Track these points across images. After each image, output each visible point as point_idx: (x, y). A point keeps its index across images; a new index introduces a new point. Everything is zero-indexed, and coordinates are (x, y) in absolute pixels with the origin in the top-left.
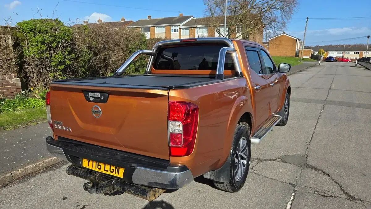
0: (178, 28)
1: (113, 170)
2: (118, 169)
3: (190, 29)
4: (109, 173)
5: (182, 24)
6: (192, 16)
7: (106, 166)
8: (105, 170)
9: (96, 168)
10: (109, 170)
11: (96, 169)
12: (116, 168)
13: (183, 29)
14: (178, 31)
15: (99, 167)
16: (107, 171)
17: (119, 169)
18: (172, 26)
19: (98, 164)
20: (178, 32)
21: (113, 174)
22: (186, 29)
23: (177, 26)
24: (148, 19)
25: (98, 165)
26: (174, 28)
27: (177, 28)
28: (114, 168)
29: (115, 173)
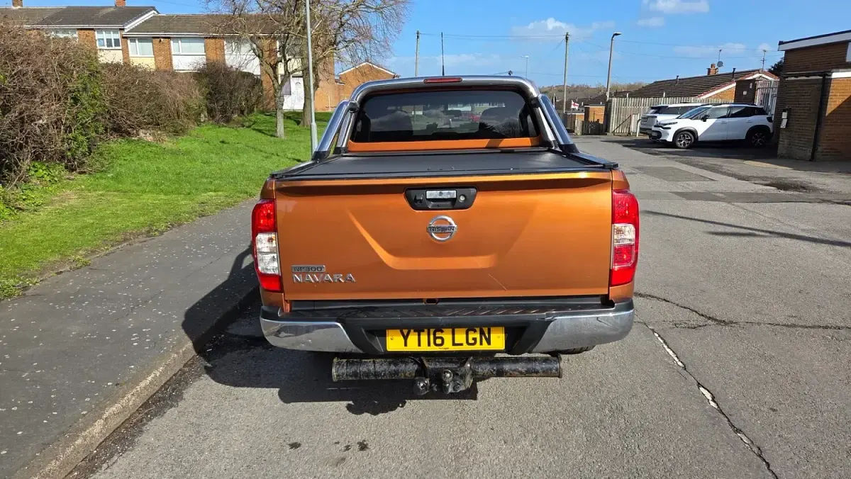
0: (118, 36)
1: (475, 339)
2: (487, 335)
3: (154, 40)
4: (466, 348)
5: (128, 27)
6: (153, 8)
7: (456, 336)
8: (454, 344)
9: (429, 345)
10: (464, 341)
11: (429, 348)
12: (482, 333)
13: (133, 40)
14: (119, 46)
15: (439, 341)
16: (461, 344)
17: (489, 333)
18: (100, 30)
19: (434, 334)
20: (120, 48)
21: (477, 347)
22: (141, 40)
23: (115, 31)
24: (14, 8)
25: (435, 338)
26: (105, 36)
27: (113, 36)
28: (477, 336)
29: (481, 344)
